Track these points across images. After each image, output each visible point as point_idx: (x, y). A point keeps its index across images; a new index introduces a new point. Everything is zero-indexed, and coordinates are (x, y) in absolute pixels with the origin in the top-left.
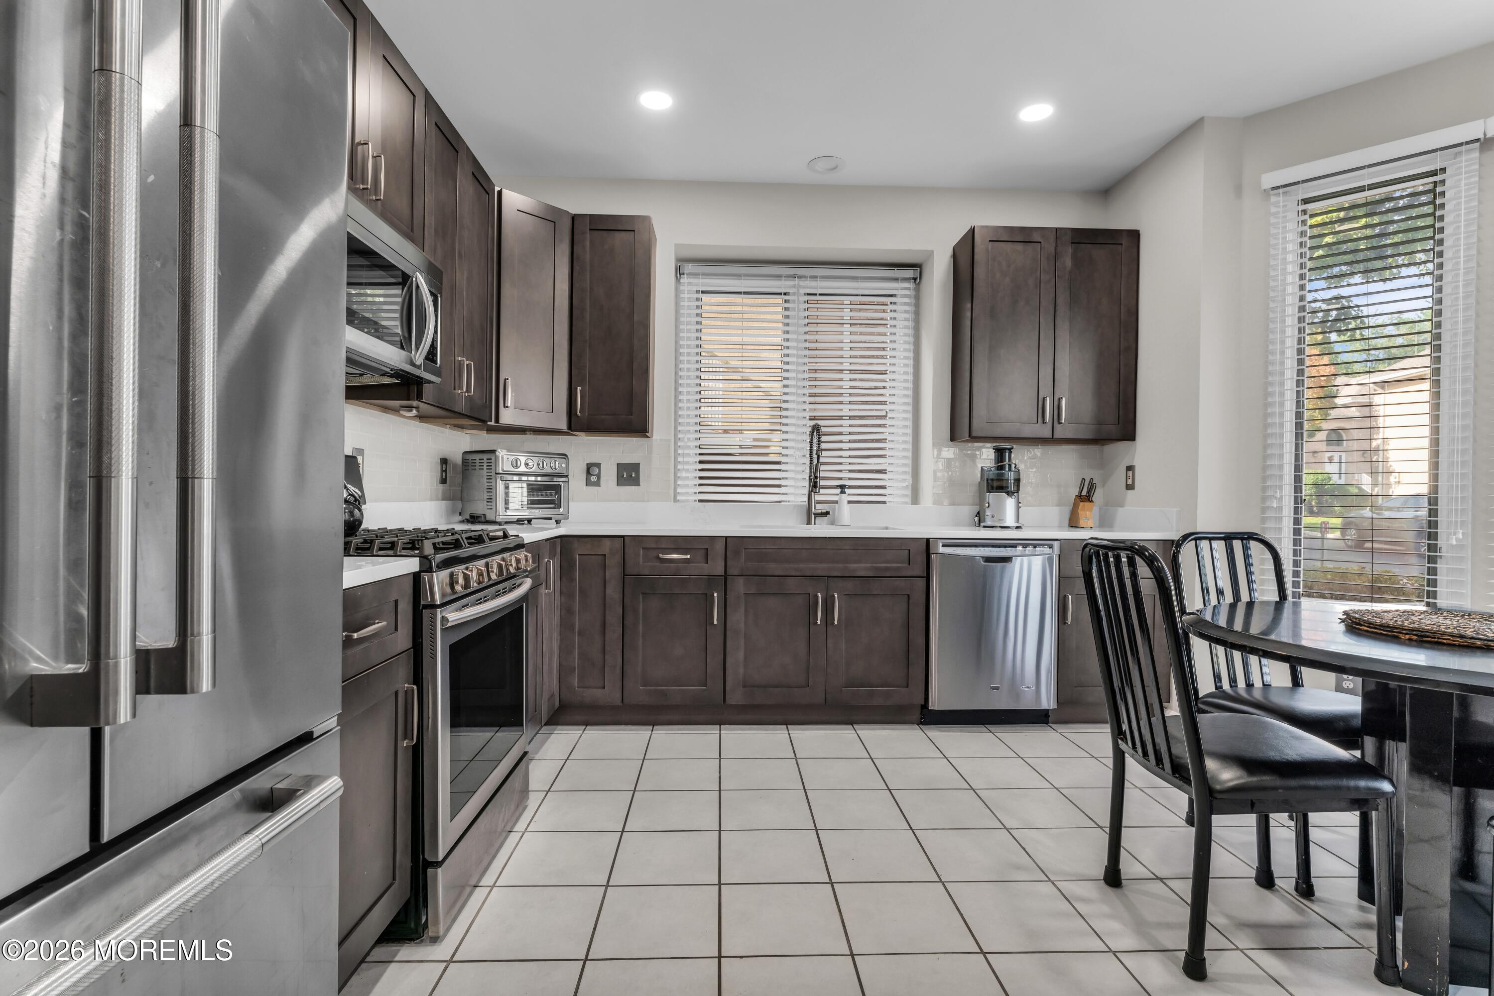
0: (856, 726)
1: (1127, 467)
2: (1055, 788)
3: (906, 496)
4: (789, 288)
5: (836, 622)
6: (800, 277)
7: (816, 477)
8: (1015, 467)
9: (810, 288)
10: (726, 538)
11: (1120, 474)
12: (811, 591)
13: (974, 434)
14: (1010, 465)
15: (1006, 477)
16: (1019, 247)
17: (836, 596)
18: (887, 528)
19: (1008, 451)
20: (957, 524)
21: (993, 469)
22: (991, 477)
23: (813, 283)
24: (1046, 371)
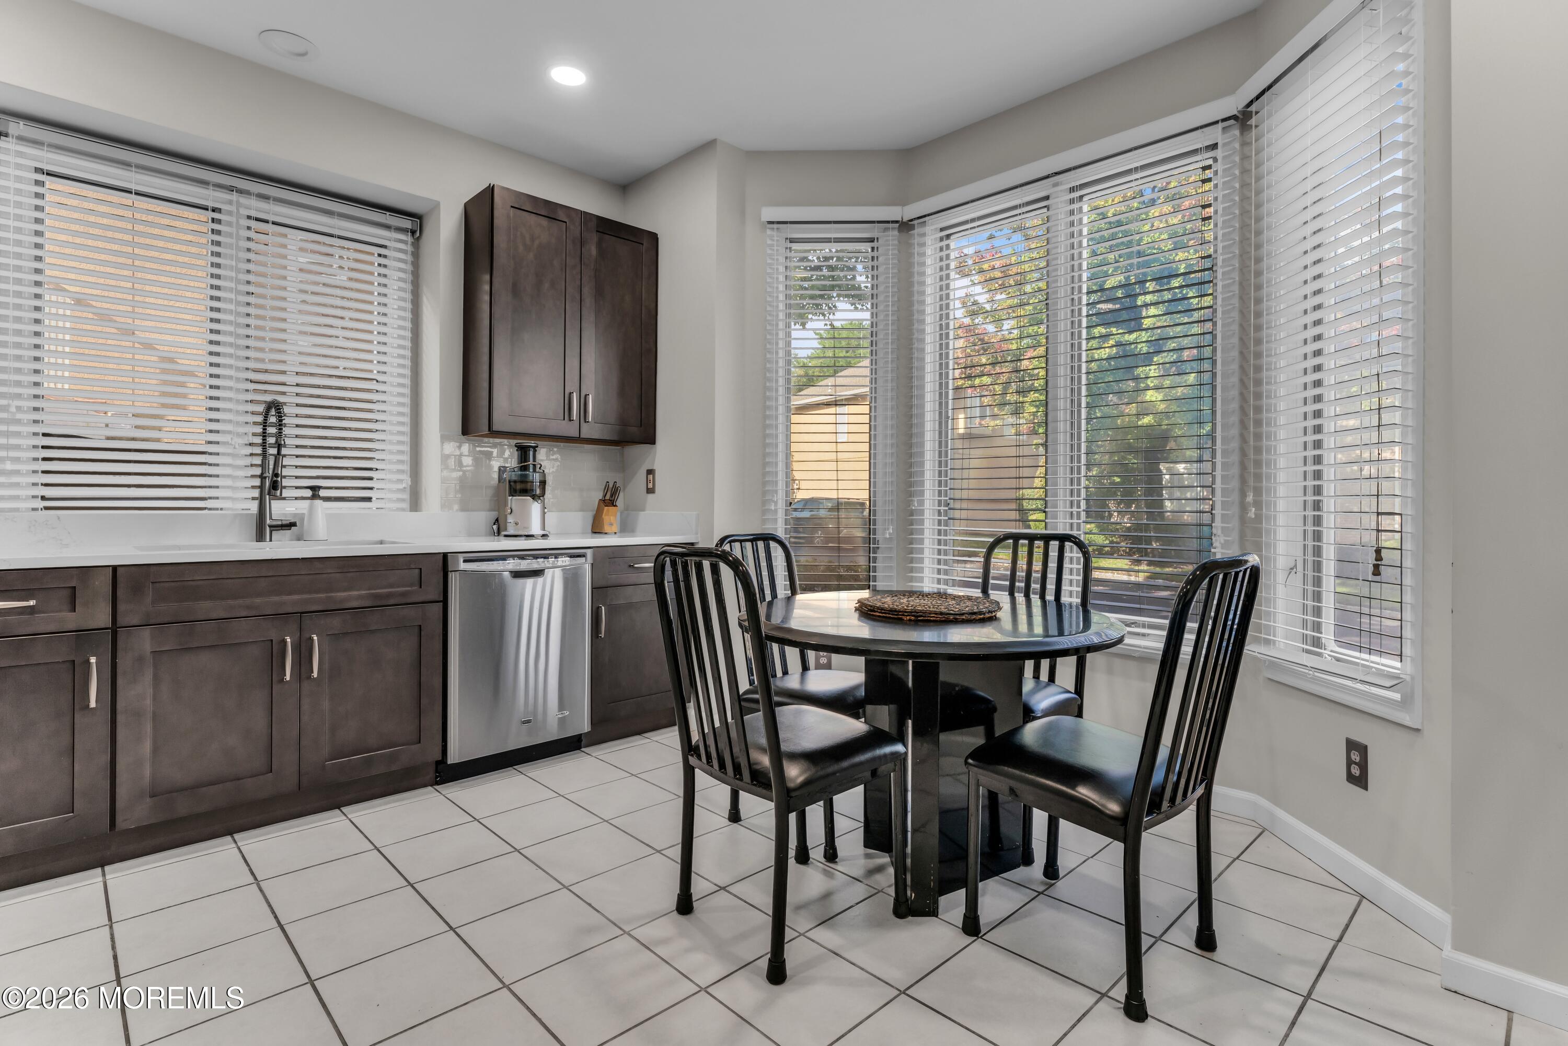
0: (344, 809)
1: (648, 471)
2: (605, 821)
3: (403, 500)
4: (222, 203)
5: (315, 674)
6: (240, 191)
7: (276, 475)
8: (540, 468)
9: (257, 210)
10: (115, 568)
11: (640, 477)
12: (274, 635)
13: (495, 428)
14: (534, 465)
15: (531, 478)
16: (544, 222)
17: (315, 638)
18: (381, 542)
19: (532, 450)
20: (471, 534)
21: (516, 470)
22: (514, 478)
23: (263, 205)
24: (572, 362)
